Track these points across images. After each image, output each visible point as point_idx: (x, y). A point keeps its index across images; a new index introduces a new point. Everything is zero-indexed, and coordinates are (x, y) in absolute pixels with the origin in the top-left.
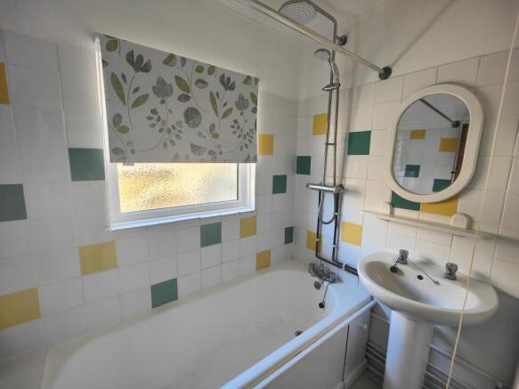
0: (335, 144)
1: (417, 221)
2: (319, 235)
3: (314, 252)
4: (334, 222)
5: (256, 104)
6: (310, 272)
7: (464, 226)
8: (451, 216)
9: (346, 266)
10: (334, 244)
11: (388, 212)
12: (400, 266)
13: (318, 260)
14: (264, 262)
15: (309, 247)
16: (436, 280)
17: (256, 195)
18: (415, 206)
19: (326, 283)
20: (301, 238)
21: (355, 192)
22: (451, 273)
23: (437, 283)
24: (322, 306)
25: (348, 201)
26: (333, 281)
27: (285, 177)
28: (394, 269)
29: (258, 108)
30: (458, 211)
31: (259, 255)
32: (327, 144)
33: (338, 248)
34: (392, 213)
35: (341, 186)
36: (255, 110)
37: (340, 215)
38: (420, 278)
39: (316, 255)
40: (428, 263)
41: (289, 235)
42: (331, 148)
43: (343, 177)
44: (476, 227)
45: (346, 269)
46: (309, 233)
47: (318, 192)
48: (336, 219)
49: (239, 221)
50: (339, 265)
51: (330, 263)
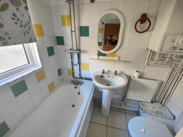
0: (75, 31)
1: (106, 60)
2: (73, 70)
3: (72, 76)
4: (78, 64)
5: (26, 3)
6: (72, 84)
7: (118, 59)
8: (115, 57)
9: (85, 78)
10: (80, 72)
11: (97, 58)
12: (103, 75)
13: (74, 79)
14: (52, 87)
15: (69, 74)
16: (113, 76)
17: (41, 60)
18: (105, 55)
19: (79, 86)
20: (65, 72)
21: (85, 52)
22: (116, 73)
23: (113, 77)
24: (79, 94)
25: (83, 56)
26: (81, 84)
27: (52, 47)
28: (102, 76)
29: (28, 6)
30: (116, 55)
31: (49, 86)
32: (72, 31)
33: (81, 73)
34: (98, 58)
35: (79, 50)
36: (26, 8)
37: (80, 61)
38: (109, 77)
39: (73, 77)
40: (109, 71)
41: (60, 72)
42: (73, 33)
43: (80, 46)
44: (121, 59)
45: (85, 79)
46: (68, 70)
47: (70, 53)
48: (79, 63)
49: (35, 75)
50: (82, 78)
51: (79, 78)
